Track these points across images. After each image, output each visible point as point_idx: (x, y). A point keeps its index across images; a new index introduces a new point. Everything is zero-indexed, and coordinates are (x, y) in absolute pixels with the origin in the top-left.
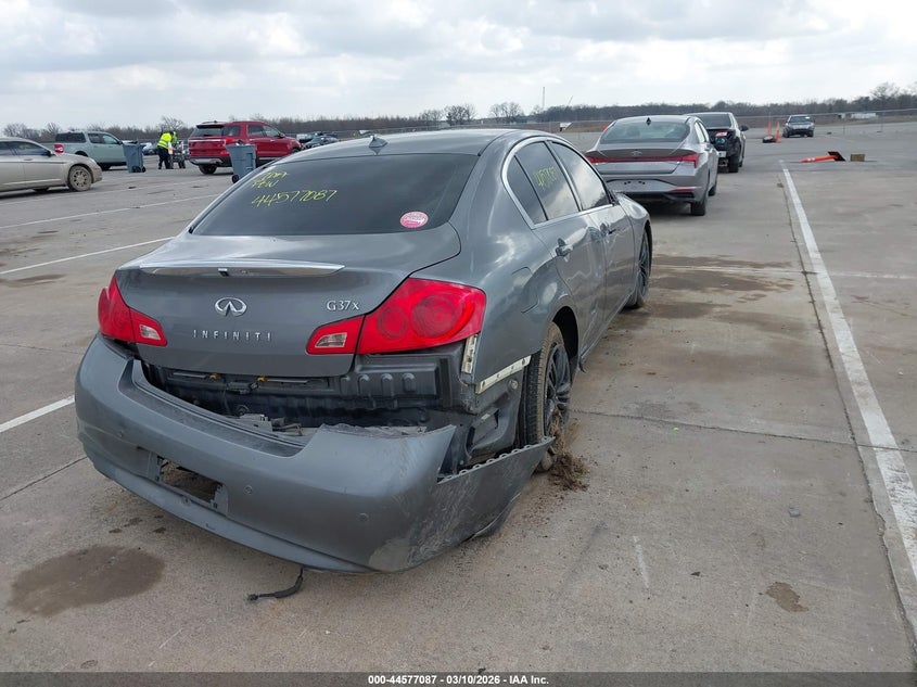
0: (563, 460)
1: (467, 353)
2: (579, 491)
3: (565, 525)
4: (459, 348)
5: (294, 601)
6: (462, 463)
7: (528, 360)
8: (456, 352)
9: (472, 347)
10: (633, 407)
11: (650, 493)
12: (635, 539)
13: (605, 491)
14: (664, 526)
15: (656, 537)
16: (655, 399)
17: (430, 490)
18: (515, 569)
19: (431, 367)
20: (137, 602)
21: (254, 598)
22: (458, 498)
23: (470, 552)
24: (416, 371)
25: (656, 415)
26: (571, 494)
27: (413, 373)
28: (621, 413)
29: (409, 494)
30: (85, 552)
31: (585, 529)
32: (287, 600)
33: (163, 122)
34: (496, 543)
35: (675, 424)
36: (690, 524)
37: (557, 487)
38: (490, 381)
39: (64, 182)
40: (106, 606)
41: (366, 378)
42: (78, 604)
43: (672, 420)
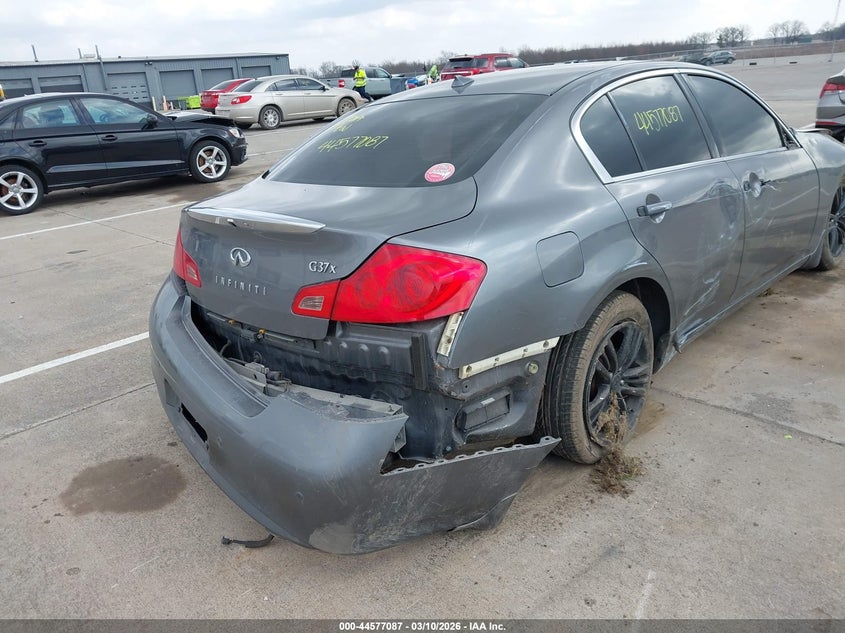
0: (610, 457)
1: (447, 333)
2: (618, 497)
3: (575, 537)
4: (438, 328)
5: (260, 555)
6: (449, 449)
7: (553, 342)
8: (433, 331)
9: (453, 325)
10: (748, 398)
11: (703, 517)
12: (651, 575)
13: (648, 502)
14: (697, 568)
15: (679, 578)
16: (783, 392)
17: (371, 482)
18: (488, 577)
19: (406, 344)
20: (142, 520)
21: (227, 542)
22: (414, 493)
23: (453, 545)
24: (391, 344)
25: (773, 414)
26: (606, 497)
27: (388, 347)
28: (727, 405)
29: (345, 482)
30: (139, 460)
31: (597, 546)
32: (256, 552)
33: (442, 56)
34: (487, 541)
35: (791, 430)
36: (734, 572)
37: (595, 487)
38: (478, 367)
39: (334, 113)
40: (121, 517)
41: (345, 345)
42: (102, 510)
43: (788, 424)
